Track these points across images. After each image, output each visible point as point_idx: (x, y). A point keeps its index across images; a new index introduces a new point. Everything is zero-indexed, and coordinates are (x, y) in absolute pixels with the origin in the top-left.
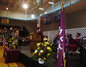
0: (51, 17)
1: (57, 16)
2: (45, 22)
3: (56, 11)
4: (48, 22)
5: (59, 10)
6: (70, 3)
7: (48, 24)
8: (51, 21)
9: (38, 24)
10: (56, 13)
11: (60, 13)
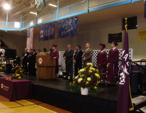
0: (53, 29)
1: (65, 27)
2: (42, 36)
3: (63, 19)
4: (48, 36)
5: (68, 19)
6: (89, 10)
7: (47, 40)
8: (54, 34)
9: (28, 39)
10: (64, 22)
11: (70, 23)
